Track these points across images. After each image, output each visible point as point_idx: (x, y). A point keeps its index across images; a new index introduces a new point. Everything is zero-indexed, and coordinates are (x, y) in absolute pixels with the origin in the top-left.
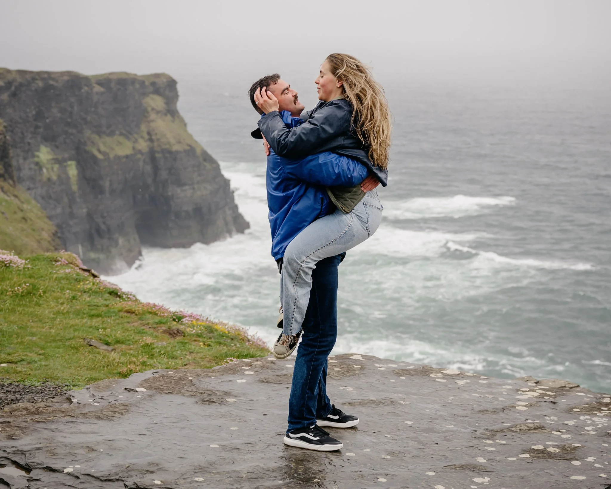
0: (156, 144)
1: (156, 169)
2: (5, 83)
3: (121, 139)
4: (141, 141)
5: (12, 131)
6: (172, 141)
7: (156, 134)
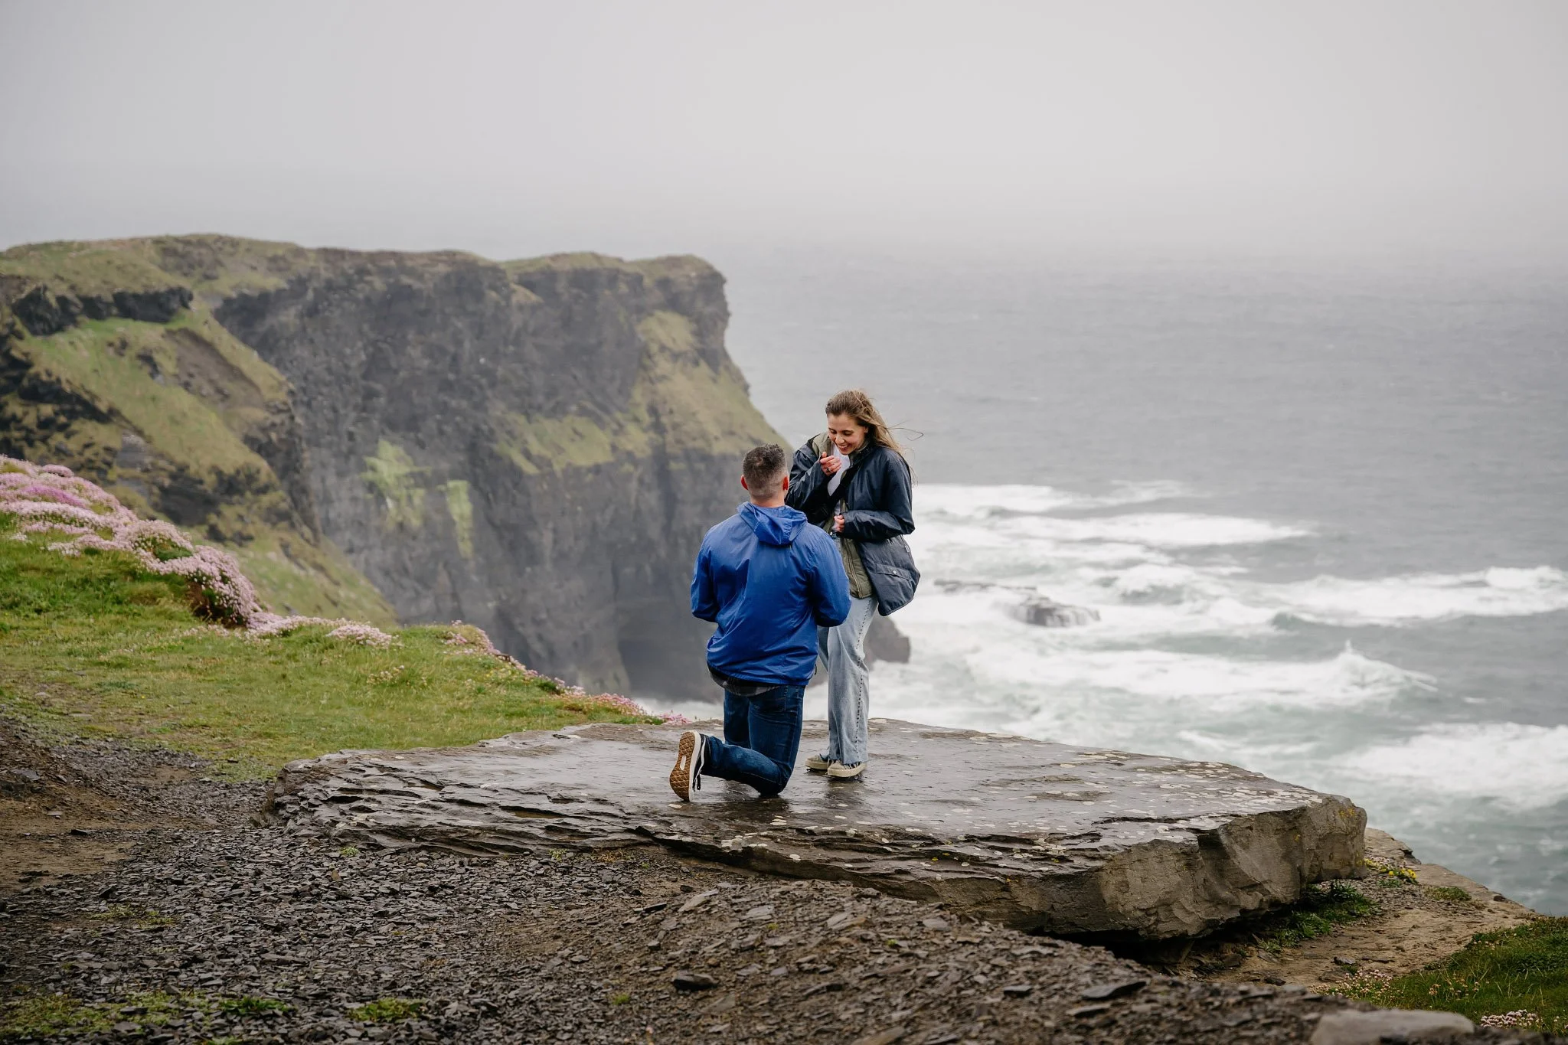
0: (670, 437)
1: (670, 500)
2: (290, 282)
3: (582, 424)
4: (631, 428)
5: (308, 405)
6: (713, 430)
7: (671, 412)
